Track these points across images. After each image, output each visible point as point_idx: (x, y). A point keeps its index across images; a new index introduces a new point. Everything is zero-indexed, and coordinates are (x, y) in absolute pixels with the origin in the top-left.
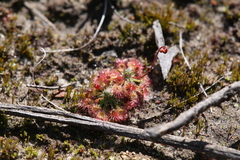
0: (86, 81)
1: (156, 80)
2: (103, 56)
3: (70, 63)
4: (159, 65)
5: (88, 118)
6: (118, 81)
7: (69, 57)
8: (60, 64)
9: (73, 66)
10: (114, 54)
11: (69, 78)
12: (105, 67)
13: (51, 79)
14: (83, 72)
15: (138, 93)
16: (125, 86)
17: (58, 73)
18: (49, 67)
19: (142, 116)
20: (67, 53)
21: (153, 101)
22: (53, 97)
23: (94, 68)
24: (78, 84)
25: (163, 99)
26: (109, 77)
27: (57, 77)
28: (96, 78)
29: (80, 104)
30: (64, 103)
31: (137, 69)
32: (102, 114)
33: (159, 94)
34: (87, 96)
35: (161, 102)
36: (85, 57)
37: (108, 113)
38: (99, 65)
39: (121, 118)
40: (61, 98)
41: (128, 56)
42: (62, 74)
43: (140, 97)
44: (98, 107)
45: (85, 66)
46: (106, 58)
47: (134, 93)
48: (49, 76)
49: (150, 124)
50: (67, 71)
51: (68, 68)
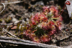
0: (27, 20)
1: (66, 17)
2: (36, 5)
3: (18, 9)
4: (66, 9)
5: (29, 41)
6: (44, 20)
7: (18, 6)
8: (13, 10)
9: (20, 11)
10: (42, 4)
11: (18, 18)
12: (38, 11)
13: (8, 19)
14: (26, 14)
15: (55, 26)
16: (48, 23)
17: (12, 15)
18: (7, 12)
19: (58, 38)
20: (17, 4)
21: (64, 29)
22: (10, 29)
23: (31, 12)
24: (23, 21)
25: (69, 28)
26: (39, 18)
27: (12, 18)
28: (33, 18)
29: (24, 33)
30: (16, 32)
31: (55, 12)
32: (36, 39)
33: (67, 25)
34: (28, 28)
35: (68, 30)
36: (26, 6)
37: (39, 38)
38: (34, 10)
39: (47, 40)
40: (14, 30)
41: (50, 5)
42: (14, 16)
43: (57, 28)
44: (34, 34)
45: (27, 11)
46: (38, 6)
47: (53, 26)
48: (7, 17)
49: (62, 43)
50: (17, 14)
51: (17, 12)
